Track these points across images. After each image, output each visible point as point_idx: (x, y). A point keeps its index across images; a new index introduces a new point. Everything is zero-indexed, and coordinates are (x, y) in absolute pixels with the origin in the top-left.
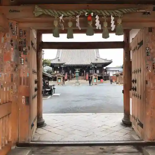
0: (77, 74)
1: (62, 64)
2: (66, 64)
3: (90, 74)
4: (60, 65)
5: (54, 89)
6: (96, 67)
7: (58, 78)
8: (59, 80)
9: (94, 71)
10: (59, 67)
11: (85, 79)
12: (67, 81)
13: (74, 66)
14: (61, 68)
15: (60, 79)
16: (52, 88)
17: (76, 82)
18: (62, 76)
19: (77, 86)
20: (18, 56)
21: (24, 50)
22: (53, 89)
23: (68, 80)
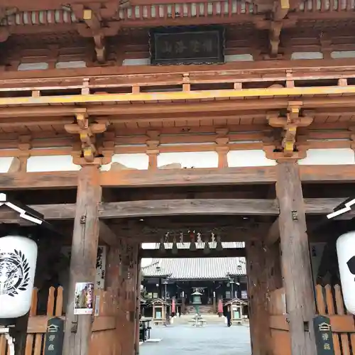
0: (197, 300)
1: (165, 277)
2: (172, 277)
3: (225, 300)
4: (160, 278)
5: (149, 328)
6: (238, 284)
7: (156, 309)
8: (158, 313)
9: (236, 292)
10: (157, 285)
11: (216, 312)
12: (175, 317)
13: (190, 282)
14: (162, 286)
15: (160, 310)
16: (144, 326)
17: (195, 318)
18: (164, 305)
19: (198, 326)
20: (125, 270)
21: (131, 264)
22: (146, 327)
23: (178, 314)
